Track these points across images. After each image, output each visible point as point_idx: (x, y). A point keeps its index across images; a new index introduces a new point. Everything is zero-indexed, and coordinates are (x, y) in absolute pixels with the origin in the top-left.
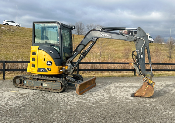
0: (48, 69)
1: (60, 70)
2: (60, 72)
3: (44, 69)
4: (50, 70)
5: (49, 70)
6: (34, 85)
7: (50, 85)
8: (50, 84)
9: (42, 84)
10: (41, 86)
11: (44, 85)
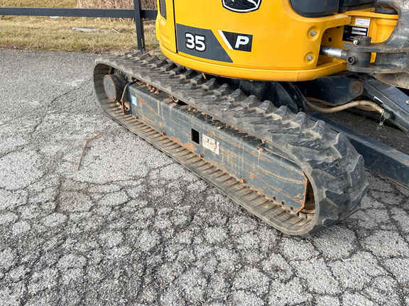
0: (232, 37)
1: (323, 46)
2: (323, 59)
3: (208, 35)
4: (247, 48)
5: (242, 48)
6: (165, 125)
7: (234, 155)
8: (239, 151)
9: (196, 137)
10: (191, 145)
11: (208, 143)
